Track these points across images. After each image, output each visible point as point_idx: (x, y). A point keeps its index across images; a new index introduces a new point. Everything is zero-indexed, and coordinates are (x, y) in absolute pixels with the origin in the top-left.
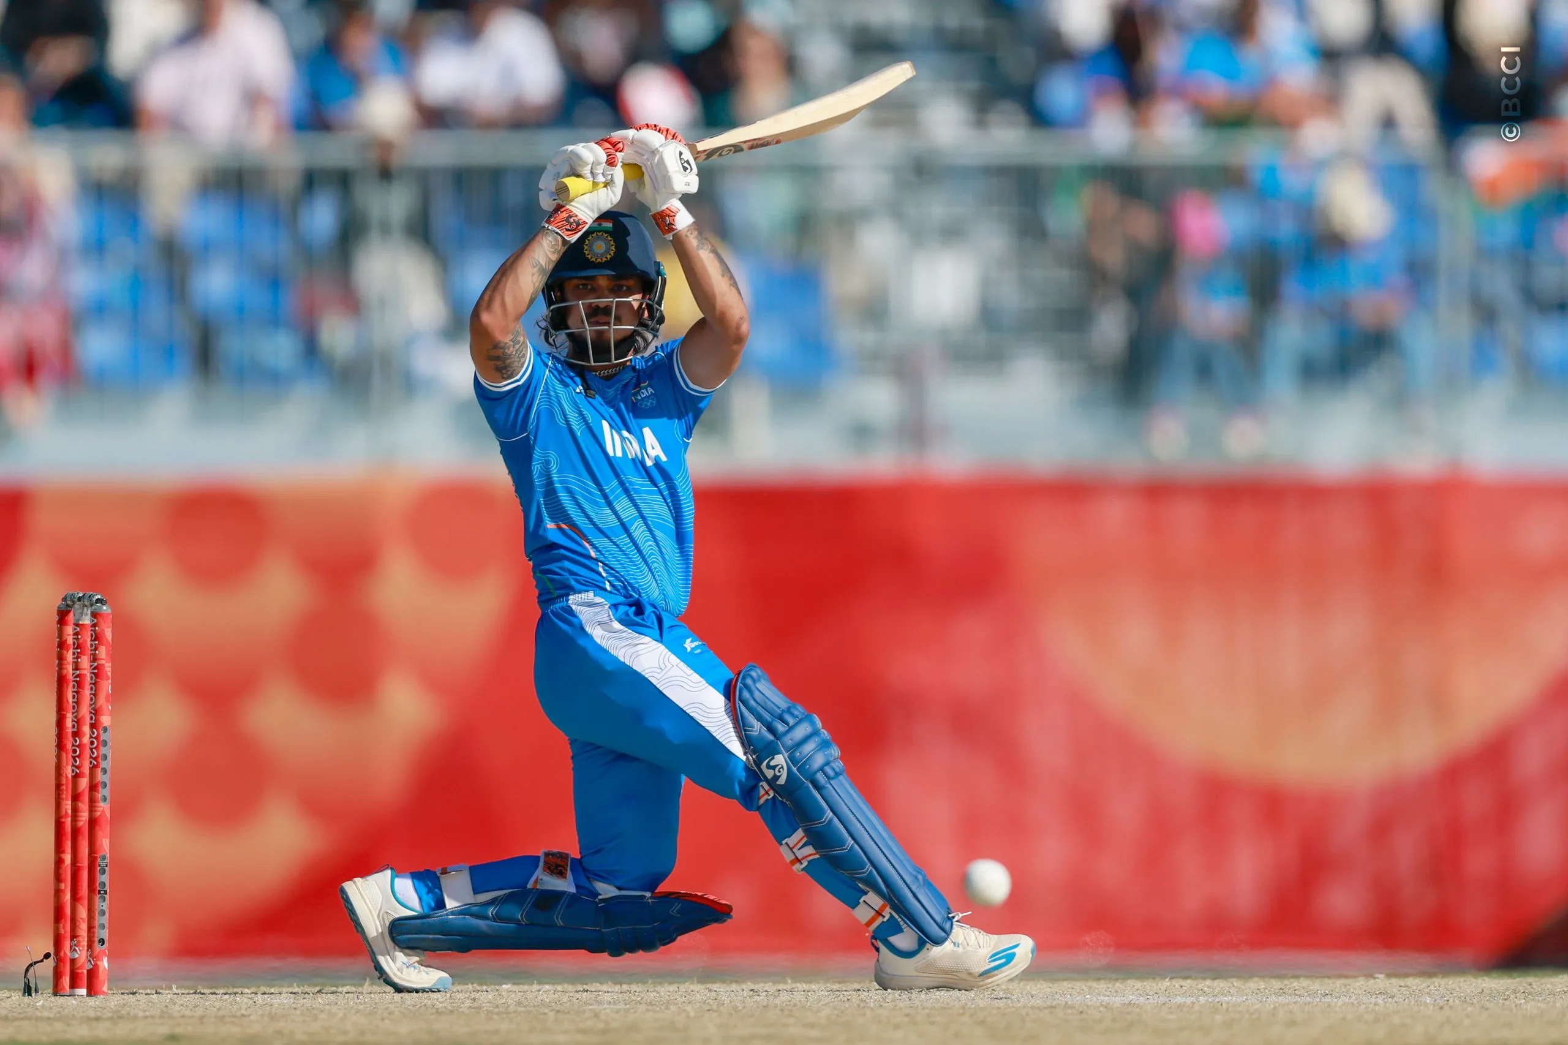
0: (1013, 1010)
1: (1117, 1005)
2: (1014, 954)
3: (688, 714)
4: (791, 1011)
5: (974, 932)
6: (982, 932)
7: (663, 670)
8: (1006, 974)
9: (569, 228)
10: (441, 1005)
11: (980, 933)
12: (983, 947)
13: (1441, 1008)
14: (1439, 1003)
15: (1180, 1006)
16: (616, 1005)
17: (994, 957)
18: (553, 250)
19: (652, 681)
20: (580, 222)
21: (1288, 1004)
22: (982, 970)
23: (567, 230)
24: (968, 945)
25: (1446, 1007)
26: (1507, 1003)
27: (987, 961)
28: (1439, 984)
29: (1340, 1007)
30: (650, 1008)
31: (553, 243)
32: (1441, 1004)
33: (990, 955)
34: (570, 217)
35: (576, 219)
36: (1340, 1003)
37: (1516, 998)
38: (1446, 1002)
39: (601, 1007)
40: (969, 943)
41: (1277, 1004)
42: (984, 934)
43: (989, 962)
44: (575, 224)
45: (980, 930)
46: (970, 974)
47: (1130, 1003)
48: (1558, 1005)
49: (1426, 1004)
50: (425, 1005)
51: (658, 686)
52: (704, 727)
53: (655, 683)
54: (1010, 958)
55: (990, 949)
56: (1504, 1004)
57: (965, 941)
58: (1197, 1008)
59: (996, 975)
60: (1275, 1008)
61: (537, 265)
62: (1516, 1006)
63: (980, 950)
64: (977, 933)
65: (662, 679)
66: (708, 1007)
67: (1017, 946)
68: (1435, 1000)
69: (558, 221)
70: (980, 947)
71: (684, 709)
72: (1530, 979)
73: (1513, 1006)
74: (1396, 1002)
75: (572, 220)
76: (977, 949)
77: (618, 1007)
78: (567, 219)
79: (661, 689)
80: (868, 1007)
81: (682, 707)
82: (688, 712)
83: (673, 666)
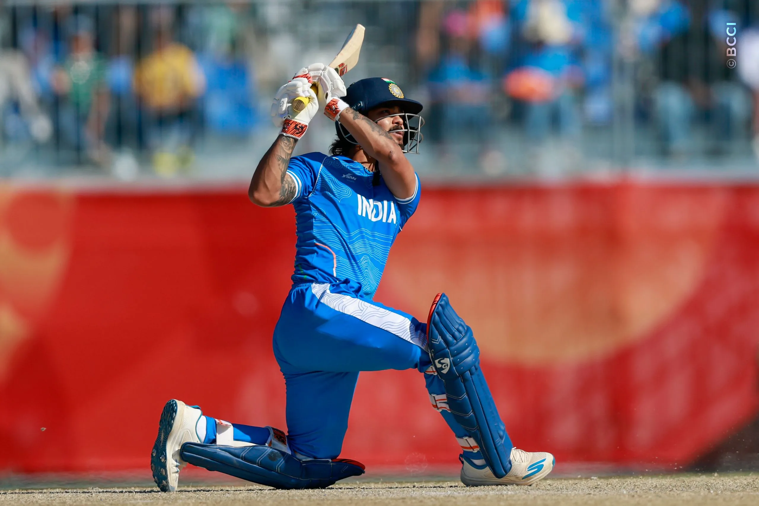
0: (380, 500)
1: (442, 496)
2: (543, 465)
3: (384, 330)
4: (249, 502)
5: (518, 452)
6: (523, 451)
7: (362, 311)
8: (538, 477)
9: (298, 132)
10: (41, 501)
11: (522, 452)
12: (524, 461)
13: (633, 496)
14: (631, 493)
15: (479, 498)
16: (144, 500)
17: (531, 467)
18: (289, 148)
19: (357, 317)
20: (303, 126)
21: (542, 495)
22: (524, 475)
23: (297, 133)
24: (515, 461)
25: (636, 496)
26: (672, 493)
27: (527, 470)
28: (630, 482)
29: (573, 497)
30: (166, 501)
31: (288, 144)
32: (633, 494)
33: (528, 467)
34: (296, 125)
35: (300, 125)
36: (573, 494)
37: (677, 490)
38: (635, 493)
39: (136, 501)
40: (516, 460)
41: (536, 496)
42: (525, 452)
43: (528, 471)
44: (300, 129)
45: (522, 450)
46: (517, 478)
47: (449, 496)
48: (702, 494)
49: (624, 495)
50: (32, 502)
51: (362, 320)
52: (394, 334)
53: (360, 318)
54: (540, 468)
55: (528, 463)
56: (670, 493)
57: (514, 458)
58: (489, 498)
59: (533, 478)
60: (535, 498)
61: (280, 159)
62: (677, 495)
63: (523, 464)
64: (520, 452)
65: (363, 315)
66: (199, 501)
67: (544, 460)
68: (629, 492)
69: (291, 130)
70: (522, 462)
71: (381, 327)
72: (684, 479)
73: (676, 494)
74: (606, 493)
75: (298, 127)
76: (520, 463)
77: (146, 501)
78: (296, 127)
79: (364, 320)
80: (294, 500)
81: (379, 327)
82: (383, 328)
83: (368, 307)
